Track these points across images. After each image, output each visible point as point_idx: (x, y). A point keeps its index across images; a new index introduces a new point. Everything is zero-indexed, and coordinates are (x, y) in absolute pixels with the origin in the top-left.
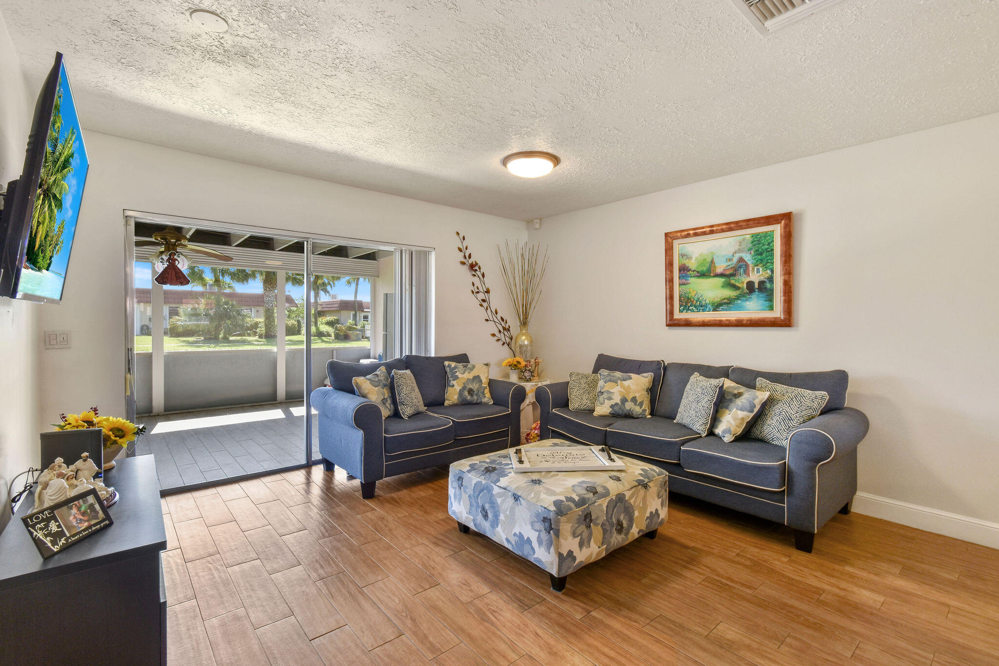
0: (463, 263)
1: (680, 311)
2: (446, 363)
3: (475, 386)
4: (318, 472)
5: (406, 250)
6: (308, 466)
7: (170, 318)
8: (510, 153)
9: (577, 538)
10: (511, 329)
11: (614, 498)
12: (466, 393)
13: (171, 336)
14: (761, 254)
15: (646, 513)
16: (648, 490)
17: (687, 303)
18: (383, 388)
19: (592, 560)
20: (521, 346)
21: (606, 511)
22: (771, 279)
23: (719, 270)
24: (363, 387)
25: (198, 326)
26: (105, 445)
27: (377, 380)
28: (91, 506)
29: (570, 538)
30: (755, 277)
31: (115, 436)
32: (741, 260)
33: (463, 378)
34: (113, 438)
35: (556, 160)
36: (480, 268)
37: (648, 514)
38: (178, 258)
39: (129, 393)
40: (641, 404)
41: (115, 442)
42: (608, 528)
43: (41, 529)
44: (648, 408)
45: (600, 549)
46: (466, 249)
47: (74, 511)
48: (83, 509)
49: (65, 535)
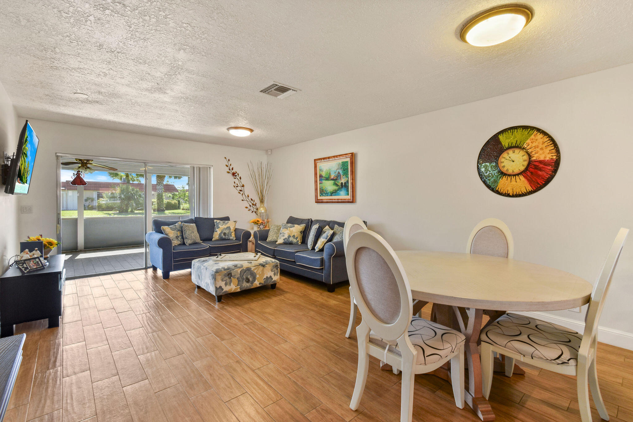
0: (229, 173)
1: (320, 196)
2: (215, 221)
3: (227, 232)
4: (150, 271)
5: (196, 167)
6: (146, 268)
7: (98, 199)
8: (229, 127)
9: (224, 282)
10: (257, 205)
11: (245, 269)
12: (223, 235)
13: (99, 211)
14: (345, 170)
15: (264, 276)
16: (265, 267)
17: (322, 193)
18: (177, 232)
19: (232, 292)
20: (260, 213)
21: (240, 273)
22: (348, 181)
23: (332, 177)
24: (166, 230)
25: (114, 204)
26: (44, 248)
27: (174, 228)
28: (38, 262)
29: (220, 281)
30: (343, 181)
31: (49, 245)
32: (339, 173)
33: (221, 228)
34: (48, 245)
35: (252, 131)
36: (238, 175)
37: (265, 277)
38: (81, 173)
39: (58, 233)
40: (297, 238)
41: (49, 247)
42: (241, 279)
43: (21, 265)
44: (300, 240)
45: (236, 287)
46: (231, 165)
47: (32, 262)
48: (35, 262)
49: (28, 269)
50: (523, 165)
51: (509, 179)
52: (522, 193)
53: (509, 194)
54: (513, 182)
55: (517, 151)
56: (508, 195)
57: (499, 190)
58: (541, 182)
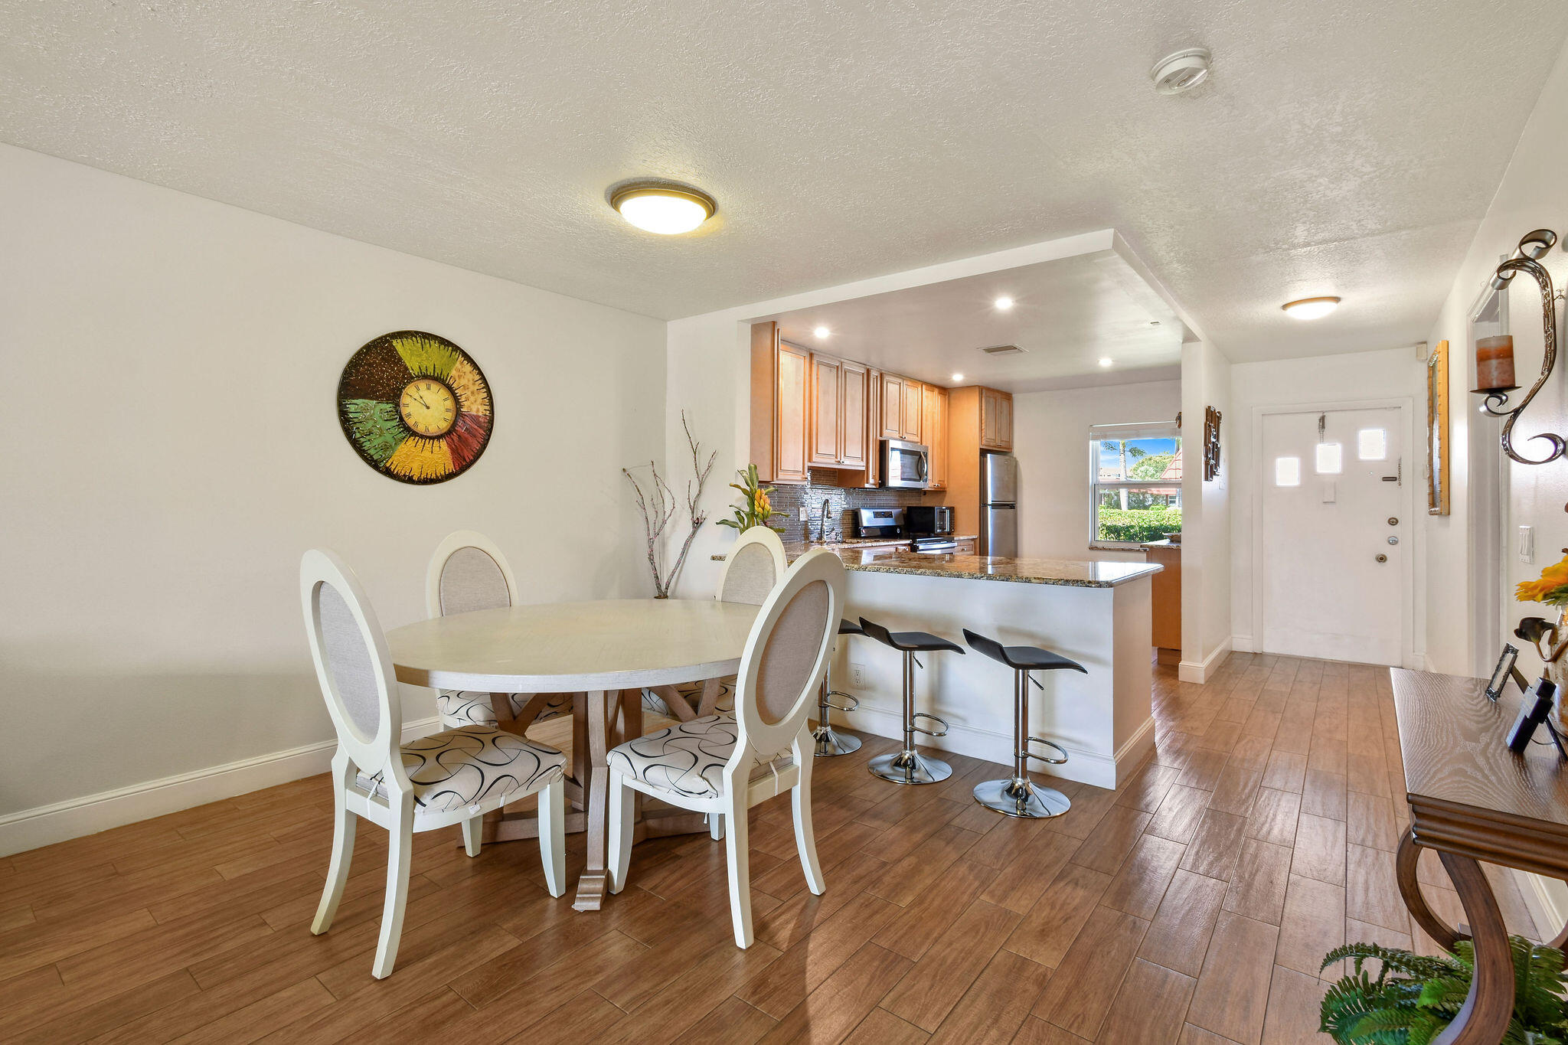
50: (445, 420)
51: (421, 443)
52: (437, 476)
53: (412, 476)
54: (427, 453)
55: (435, 386)
56: (409, 480)
57: (393, 467)
58: (469, 456)
